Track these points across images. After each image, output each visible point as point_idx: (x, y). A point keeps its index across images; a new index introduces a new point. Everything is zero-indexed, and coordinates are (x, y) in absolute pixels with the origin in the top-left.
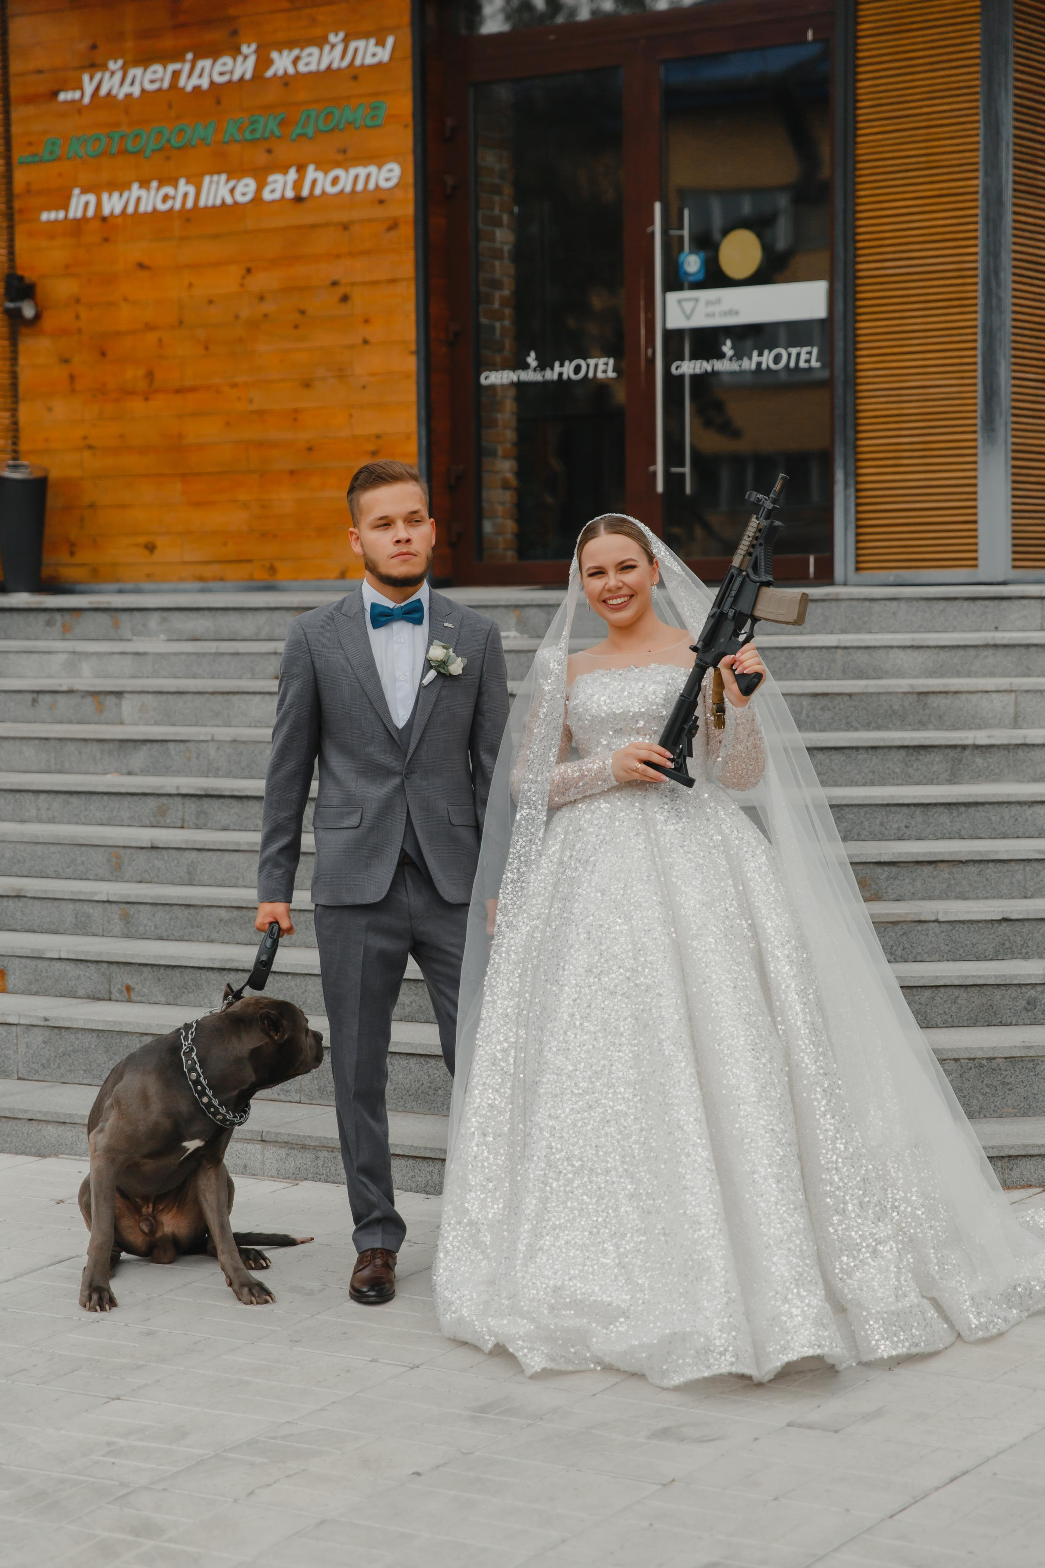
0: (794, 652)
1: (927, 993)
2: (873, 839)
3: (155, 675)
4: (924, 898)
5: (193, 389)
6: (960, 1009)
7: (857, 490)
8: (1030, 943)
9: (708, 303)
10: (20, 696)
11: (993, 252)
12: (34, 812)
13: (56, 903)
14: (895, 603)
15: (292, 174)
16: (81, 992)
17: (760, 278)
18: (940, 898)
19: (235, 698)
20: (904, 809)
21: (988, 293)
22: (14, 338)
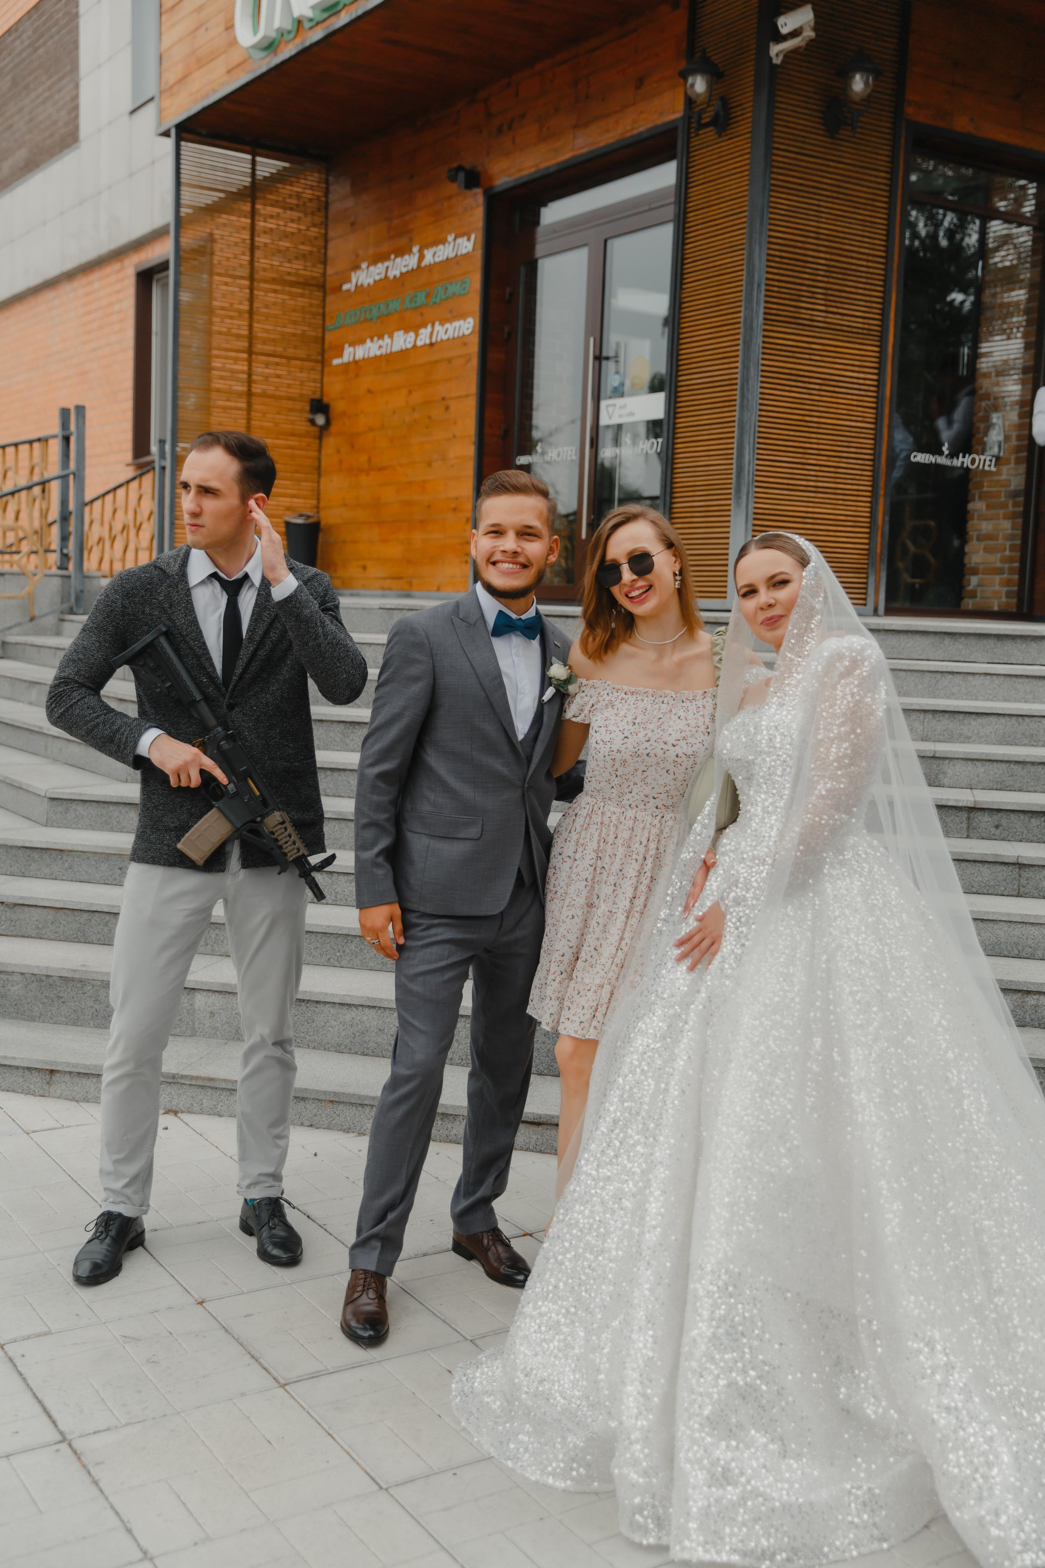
5: (385, 468)
9: (620, 408)
11: (748, 365)
15: (429, 328)
22: (320, 438)
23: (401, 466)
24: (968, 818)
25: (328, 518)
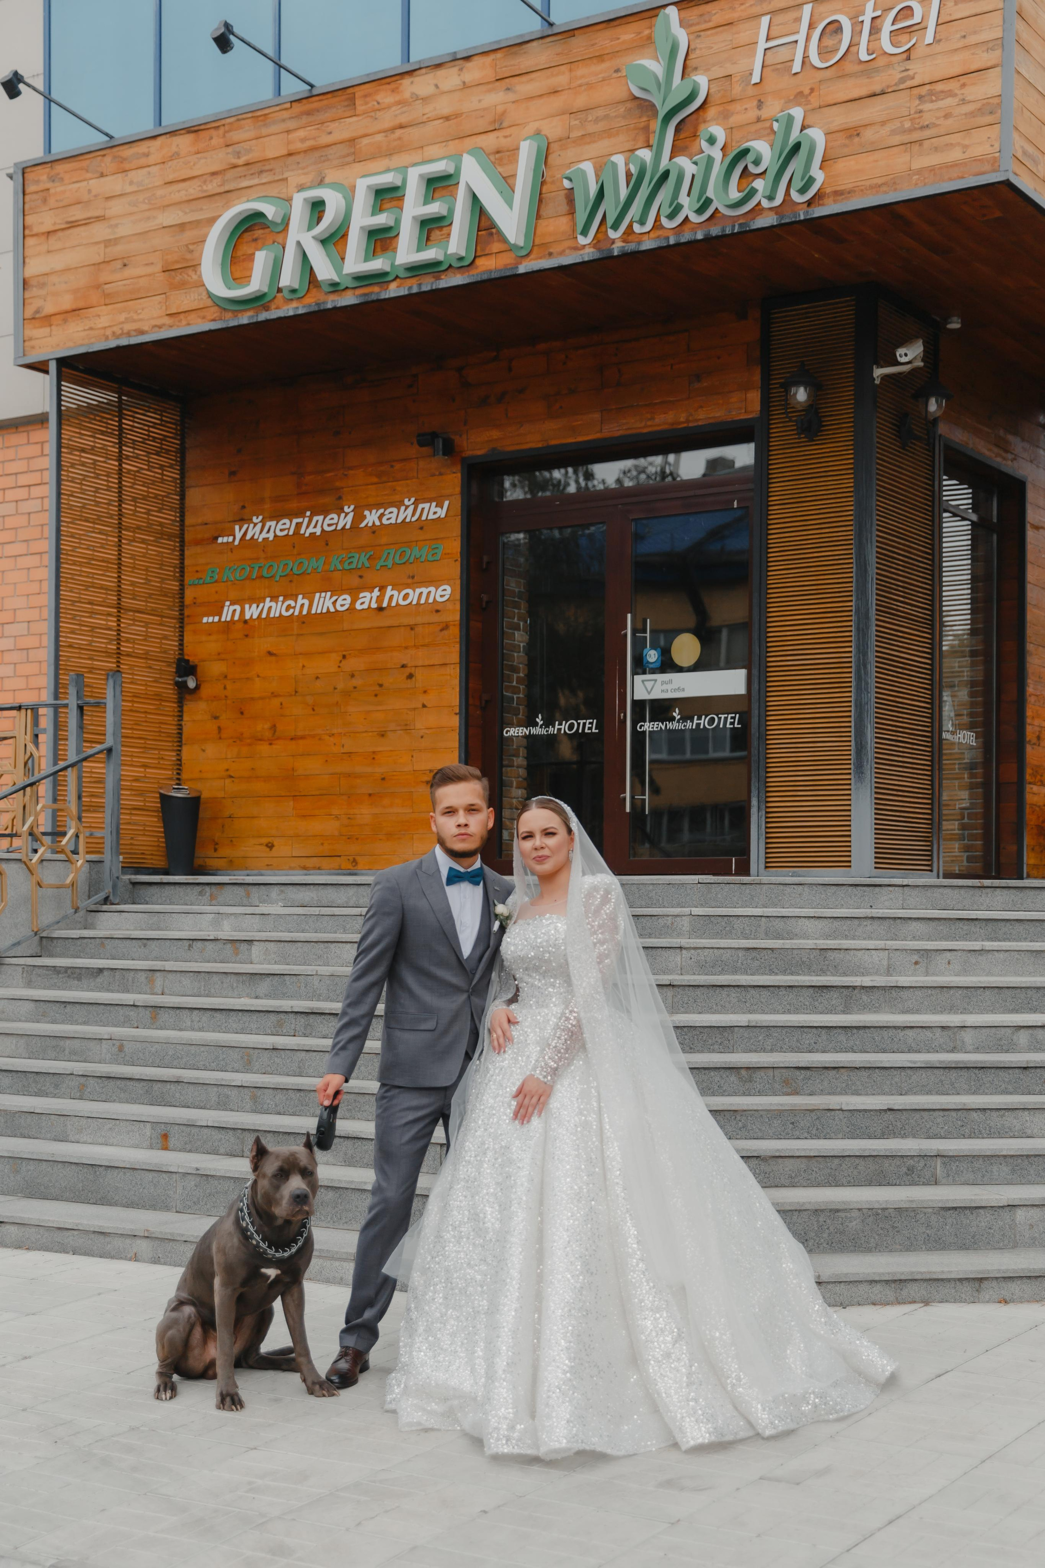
0: (731, 919)
1: (836, 1161)
2: (791, 1052)
3: (275, 929)
4: (829, 1094)
5: (303, 738)
6: (859, 1173)
7: (767, 813)
8: (907, 1127)
9: (663, 683)
10: (180, 943)
11: (862, 651)
12: (189, 1023)
13: (205, 1087)
14: (801, 887)
15: (376, 592)
16: (222, 1151)
17: (698, 667)
18: (840, 1094)
19: (332, 946)
20: (814, 1030)
21: (859, 678)
22: (180, 702)
23: (331, 735)
25: (209, 791)
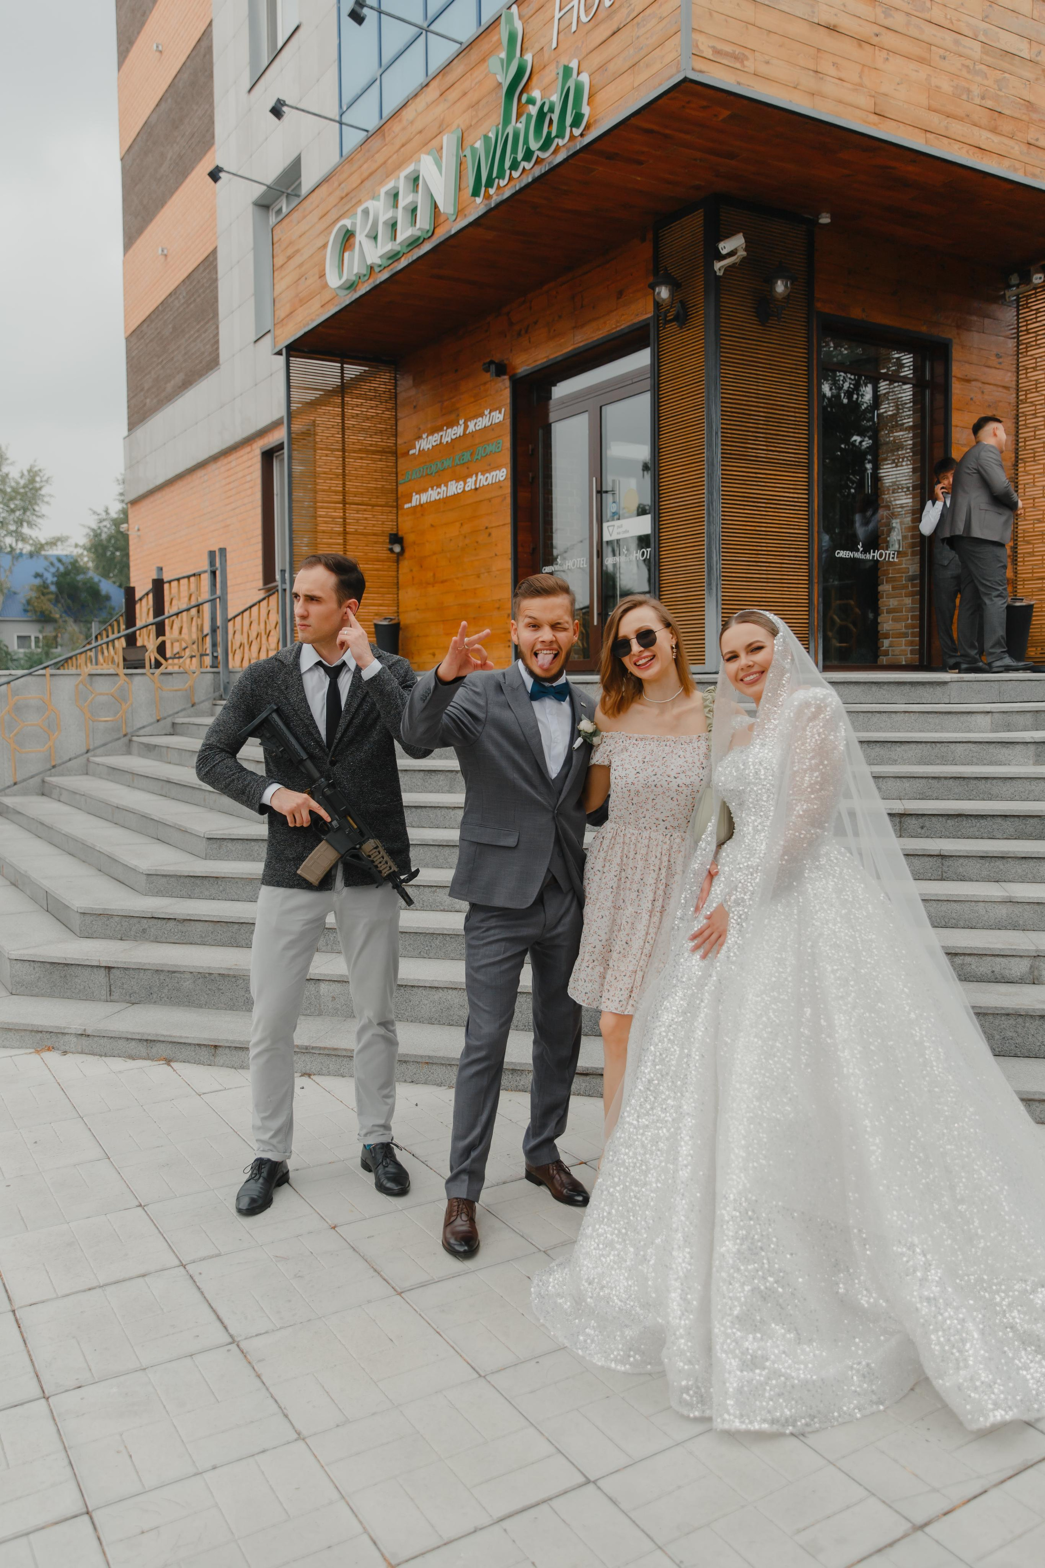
5: (446, 581)
15: (474, 478)
22: (398, 561)
23: (457, 578)
24: (900, 822)
25: (406, 619)
